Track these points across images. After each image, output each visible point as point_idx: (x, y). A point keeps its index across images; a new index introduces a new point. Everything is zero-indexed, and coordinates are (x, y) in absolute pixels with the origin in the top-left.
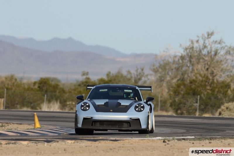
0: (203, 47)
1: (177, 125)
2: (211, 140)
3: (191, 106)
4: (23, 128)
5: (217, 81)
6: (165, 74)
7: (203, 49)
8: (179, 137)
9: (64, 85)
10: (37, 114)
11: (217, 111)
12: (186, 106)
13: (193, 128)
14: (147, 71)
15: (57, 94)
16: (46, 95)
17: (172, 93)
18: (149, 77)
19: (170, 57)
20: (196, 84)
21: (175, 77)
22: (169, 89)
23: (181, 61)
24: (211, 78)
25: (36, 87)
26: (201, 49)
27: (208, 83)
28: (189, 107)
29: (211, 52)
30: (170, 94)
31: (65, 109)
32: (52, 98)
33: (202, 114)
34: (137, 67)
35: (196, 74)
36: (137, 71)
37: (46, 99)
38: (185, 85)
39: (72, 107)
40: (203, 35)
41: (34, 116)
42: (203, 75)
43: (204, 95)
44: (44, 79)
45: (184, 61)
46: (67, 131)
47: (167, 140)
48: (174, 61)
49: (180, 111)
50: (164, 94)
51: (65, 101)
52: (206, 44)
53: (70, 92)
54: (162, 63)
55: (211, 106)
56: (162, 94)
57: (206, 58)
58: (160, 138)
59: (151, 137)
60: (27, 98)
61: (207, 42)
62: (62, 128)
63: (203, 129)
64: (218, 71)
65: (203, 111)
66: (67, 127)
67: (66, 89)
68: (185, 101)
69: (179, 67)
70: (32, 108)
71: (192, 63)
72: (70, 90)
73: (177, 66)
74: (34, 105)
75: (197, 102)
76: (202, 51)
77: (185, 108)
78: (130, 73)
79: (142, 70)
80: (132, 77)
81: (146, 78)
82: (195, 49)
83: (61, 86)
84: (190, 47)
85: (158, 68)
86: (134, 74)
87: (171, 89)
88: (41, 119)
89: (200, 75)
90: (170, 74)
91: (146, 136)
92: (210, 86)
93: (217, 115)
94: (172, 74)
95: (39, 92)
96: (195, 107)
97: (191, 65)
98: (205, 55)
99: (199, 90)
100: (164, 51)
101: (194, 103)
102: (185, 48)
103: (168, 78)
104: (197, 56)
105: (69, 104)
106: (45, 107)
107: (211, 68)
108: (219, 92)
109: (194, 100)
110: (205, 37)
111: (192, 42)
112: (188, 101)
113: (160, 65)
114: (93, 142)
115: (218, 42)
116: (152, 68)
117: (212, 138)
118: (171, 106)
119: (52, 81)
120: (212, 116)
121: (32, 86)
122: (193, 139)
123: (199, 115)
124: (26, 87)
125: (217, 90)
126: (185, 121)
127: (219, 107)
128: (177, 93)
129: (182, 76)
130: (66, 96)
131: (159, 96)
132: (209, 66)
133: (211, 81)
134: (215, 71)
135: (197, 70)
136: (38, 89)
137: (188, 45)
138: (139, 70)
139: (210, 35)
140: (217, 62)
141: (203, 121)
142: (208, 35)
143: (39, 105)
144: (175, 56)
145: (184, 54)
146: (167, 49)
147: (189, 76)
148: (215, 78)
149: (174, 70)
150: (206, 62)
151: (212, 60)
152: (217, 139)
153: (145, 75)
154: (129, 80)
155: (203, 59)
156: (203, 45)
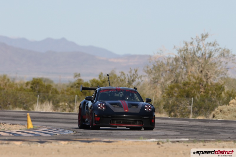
0: (197, 49)
1: (171, 127)
2: (205, 142)
3: (184, 109)
4: (16, 128)
5: (211, 83)
6: (159, 76)
7: (197, 51)
8: (174, 139)
9: (57, 85)
10: (29, 114)
11: (210, 113)
12: (179, 108)
13: (187, 130)
14: (141, 73)
15: (50, 94)
16: (38, 96)
17: (165, 95)
18: (143, 78)
19: (164, 59)
20: (190, 86)
21: (169, 79)
22: (163, 91)
23: (175, 63)
24: (205, 80)
25: (29, 87)
26: (195, 51)
27: (202, 85)
28: (183, 109)
29: (205, 55)
30: (164, 96)
31: (58, 110)
32: (45, 99)
33: (196, 117)
34: (130, 68)
35: (190, 76)
36: (130, 72)
37: (39, 99)
38: (178, 87)
39: (64, 107)
40: (197, 37)
41: (26, 116)
42: (197, 78)
43: (198, 97)
44: (37, 79)
45: (178, 63)
46: (60, 132)
47: (161, 142)
48: (168, 63)
49: (173, 113)
50: (158, 96)
51: (58, 102)
52: (200, 46)
53: (63, 93)
54: (155, 64)
55: (205, 108)
56: (156, 96)
57: (200, 61)
58: (154, 140)
59: (145, 139)
60: (19, 98)
61: (201, 44)
62: (55, 128)
63: (197, 131)
64: (212, 73)
65: (196, 113)
66: (60, 128)
67: (59, 90)
68: (178, 103)
69: (174, 68)
70: (25, 108)
71: (186, 64)
72: (63, 91)
73: (171, 68)
74: (26, 105)
75: (190, 105)
76: (196, 53)
77: (179, 110)
78: (124, 74)
79: (136, 71)
80: (125, 78)
81: (139, 79)
82: (189, 51)
83: (54, 87)
84: (184, 49)
85: (152, 69)
86: (127, 75)
87: (165, 91)
88: (34, 119)
89: (194, 77)
90: (164, 75)
91: (140, 138)
92: (204, 89)
93: (210, 118)
94: (166, 76)
95: (32, 93)
96: (189, 109)
97: (185, 67)
98: (199, 58)
99: (193, 92)
100: (158, 53)
101: (188, 105)
102: (179, 49)
103: (162, 80)
104: (191, 58)
105: (62, 105)
106: (37, 108)
107: (205, 70)
108: (213, 94)
109: (188, 102)
110: (200, 39)
111: (186, 44)
112: (181, 104)
113: (154, 66)
115: (212, 44)
116: (146, 69)
117: (207, 141)
118: (164, 108)
119: (45, 81)
120: (205, 119)
121: (24, 87)
122: (188, 142)
123: (192, 117)
124: (19, 87)
125: (210, 92)
126: (178, 124)
127: (213, 110)
128: (171, 95)
129: (176, 79)
130: (59, 96)
131: (153, 98)
132: (203, 68)
133: (205, 83)
134: (209, 74)
135: (191, 72)
136: (31, 89)
137: (182, 47)
138: (133, 72)
139: (204, 37)
140: (211, 64)
141: (196, 124)
142: (202, 37)
143: (31, 105)
144: (169, 58)
145: (178, 55)
146: (161, 50)
147: (183, 79)
148: (209, 80)
149: (168, 72)
150: (200, 65)
151: (206, 62)
152: (212, 142)
153: (138, 76)
154: (123, 81)
155: (197, 61)
156: (197, 47)
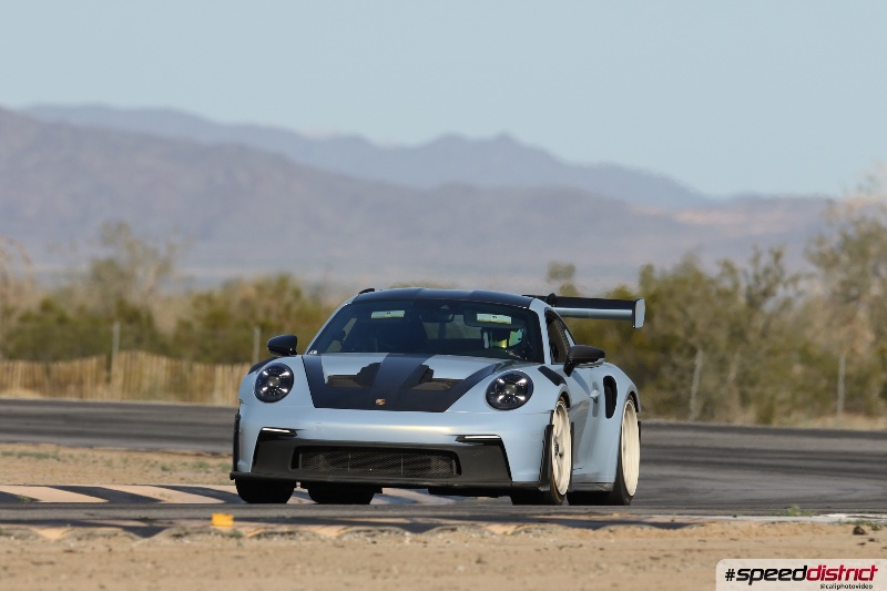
19: (884, 210)
30: (881, 352)
34: (755, 247)
36: (756, 260)
78: (733, 271)
79: (777, 257)
80: (737, 285)
81: (791, 287)
86: (745, 273)
91: (790, 511)
100: (860, 189)
113: (846, 238)
114: (585, 530)
138: (766, 260)
146: (871, 179)
153: (786, 277)
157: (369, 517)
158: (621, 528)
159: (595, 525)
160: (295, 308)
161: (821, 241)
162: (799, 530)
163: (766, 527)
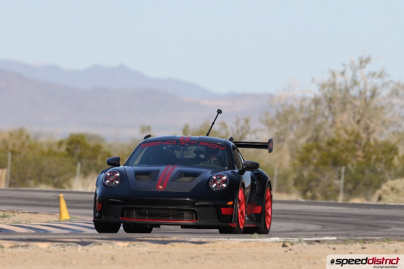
0: (353, 83)
1: (306, 217)
2: (365, 243)
3: (329, 185)
4: (40, 219)
5: (376, 141)
6: (286, 129)
7: (352, 86)
8: (311, 237)
11: (374, 193)
15: (99, 161)
16: (79, 164)
17: (297, 162)
19: (296, 100)
20: (339, 146)
21: (304, 135)
23: (313, 107)
24: (364, 136)
25: (63, 149)
26: (349, 86)
27: (360, 145)
28: (326, 186)
29: (365, 93)
30: (294, 165)
32: (90, 169)
34: (237, 117)
35: (338, 129)
36: (237, 123)
37: (81, 170)
38: (319, 148)
40: (352, 62)
42: (350, 132)
43: (353, 165)
44: (77, 136)
45: (319, 107)
48: (302, 107)
49: (311, 192)
52: (357, 78)
55: (365, 185)
56: (281, 163)
57: (357, 103)
58: (277, 239)
59: (262, 238)
60: (47, 168)
61: (358, 74)
64: (378, 125)
65: (350, 193)
68: (318, 176)
69: (311, 117)
70: (55, 186)
71: (333, 110)
73: (306, 115)
74: (59, 180)
75: (339, 178)
76: (351, 90)
77: (319, 187)
78: (226, 127)
79: (247, 121)
81: (253, 135)
82: (338, 87)
84: (329, 84)
85: (274, 118)
86: (232, 128)
87: (296, 154)
88: (71, 205)
89: (346, 132)
90: (295, 129)
91: (253, 236)
92: (363, 151)
94: (298, 129)
97: (331, 114)
98: (354, 97)
99: (344, 156)
102: (320, 84)
103: (292, 136)
104: (342, 98)
106: (77, 185)
107: (365, 119)
109: (335, 174)
110: (356, 66)
111: (334, 75)
112: (324, 176)
113: (279, 113)
114: (160, 245)
115: (377, 75)
116: (263, 118)
117: (367, 240)
119: (90, 139)
120: (365, 202)
122: (334, 242)
124: (46, 149)
125: (374, 157)
127: (379, 187)
128: (306, 163)
129: (316, 133)
131: (276, 168)
132: (362, 116)
133: (364, 141)
134: (372, 125)
135: (341, 122)
136: (66, 153)
138: (242, 123)
139: (364, 62)
141: (350, 211)
142: (361, 62)
147: (327, 134)
148: (372, 137)
149: (302, 122)
150: (357, 110)
152: (376, 243)
155: (352, 103)
156: (352, 79)
157: (62, 238)
158: (177, 244)
159: (165, 243)
160: (27, 144)
161: (267, 114)
162: (257, 245)
163: (242, 243)
